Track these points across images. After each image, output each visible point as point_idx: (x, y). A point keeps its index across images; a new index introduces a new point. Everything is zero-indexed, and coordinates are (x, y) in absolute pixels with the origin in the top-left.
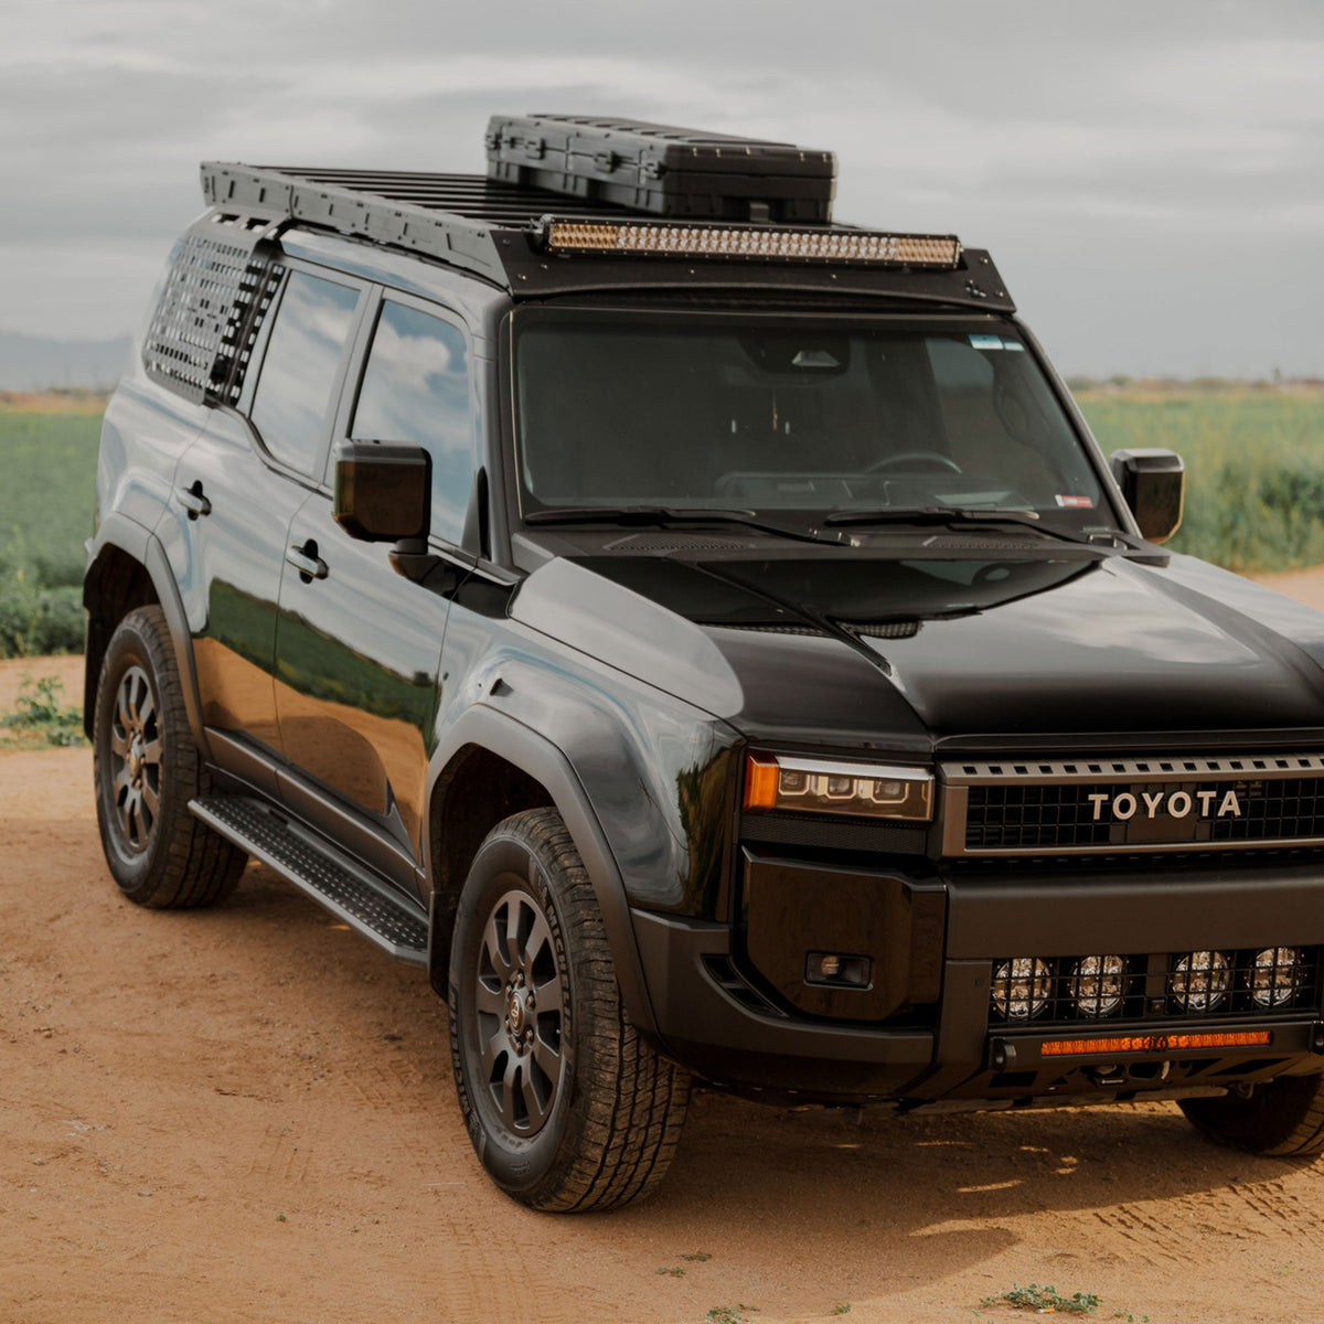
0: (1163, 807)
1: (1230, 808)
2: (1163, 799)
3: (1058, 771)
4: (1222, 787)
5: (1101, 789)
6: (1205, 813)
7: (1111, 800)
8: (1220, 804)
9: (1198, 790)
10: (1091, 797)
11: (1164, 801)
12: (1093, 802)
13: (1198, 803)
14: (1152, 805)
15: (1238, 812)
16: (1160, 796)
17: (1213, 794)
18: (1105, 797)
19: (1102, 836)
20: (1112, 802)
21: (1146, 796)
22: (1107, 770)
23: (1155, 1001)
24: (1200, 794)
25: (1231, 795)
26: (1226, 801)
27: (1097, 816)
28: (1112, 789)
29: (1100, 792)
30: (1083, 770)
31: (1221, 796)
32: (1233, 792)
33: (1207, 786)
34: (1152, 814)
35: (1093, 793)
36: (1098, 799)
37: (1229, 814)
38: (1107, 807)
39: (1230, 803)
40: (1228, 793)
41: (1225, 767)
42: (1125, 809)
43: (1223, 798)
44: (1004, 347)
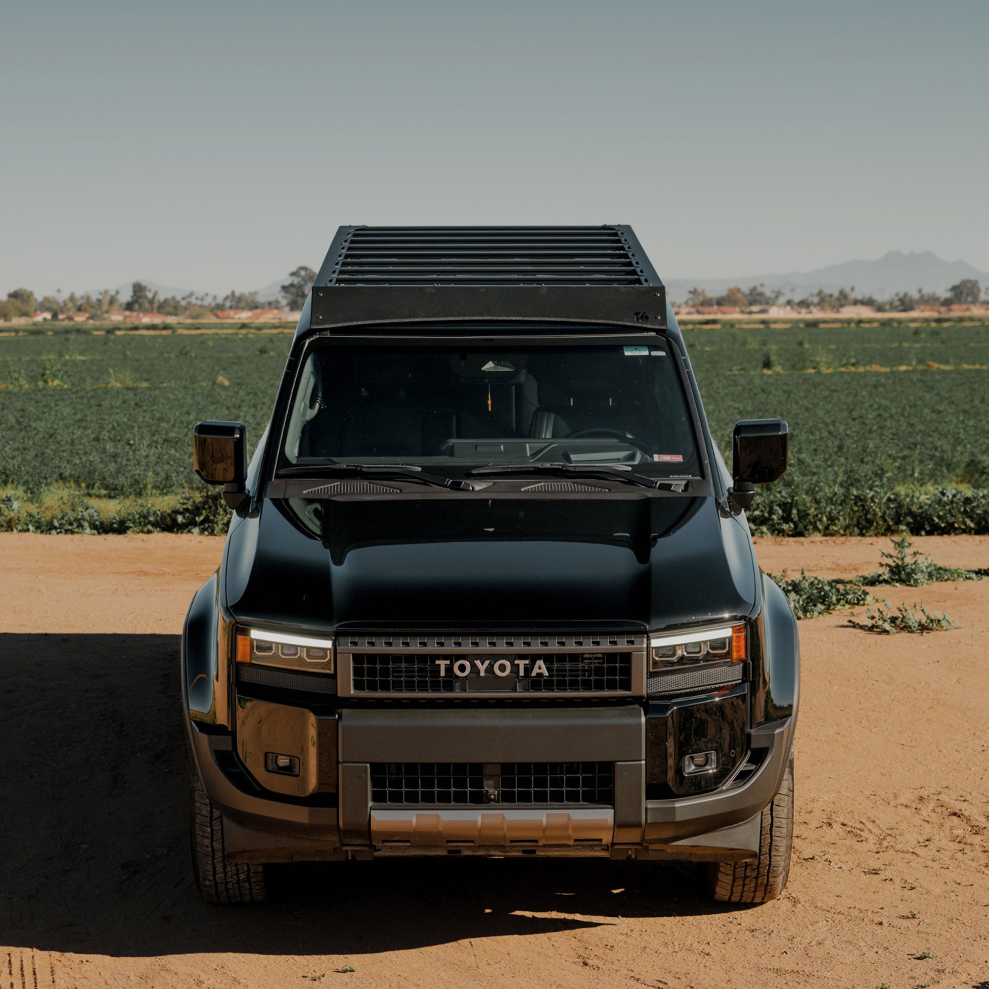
0: (489, 669)
1: (540, 671)
2: (490, 664)
3: (415, 645)
4: (533, 657)
5: (445, 657)
6: (522, 673)
7: (452, 664)
8: (532, 669)
9: (516, 659)
10: (437, 662)
11: (491, 666)
12: (439, 665)
13: (515, 668)
14: (482, 668)
15: (546, 674)
16: (487, 662)
17: (527, 662)
19: (449, 686)
20: (453, 666)
21: (478, 663)
22: (449, 645)
24: (516, 662)
25: (540, 663)
26: (537, 666)
27: (443, 673)
28: (453, 658)
29: (444, 659)
30: (433, 645)
31: (533, 663)
32: (541, 661)
33: (522, 657)
34: (482, 674)
35: (439, 659)
36: (443, 664)
37: (540, 675)
38: (449, 669)
39: (540, 668)
40: (538, 661)
41: (536, 645)
42: (462, 670)
44: (650, 353)
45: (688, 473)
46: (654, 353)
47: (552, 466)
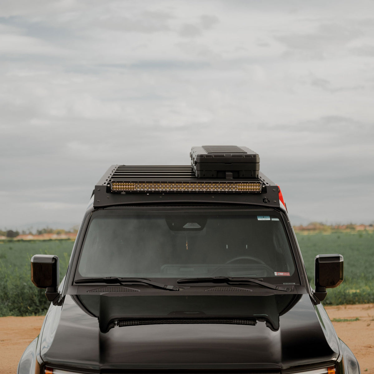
44: (271, 219)
45: (293, 282)
46: (273, 219)
47: (220, 278)
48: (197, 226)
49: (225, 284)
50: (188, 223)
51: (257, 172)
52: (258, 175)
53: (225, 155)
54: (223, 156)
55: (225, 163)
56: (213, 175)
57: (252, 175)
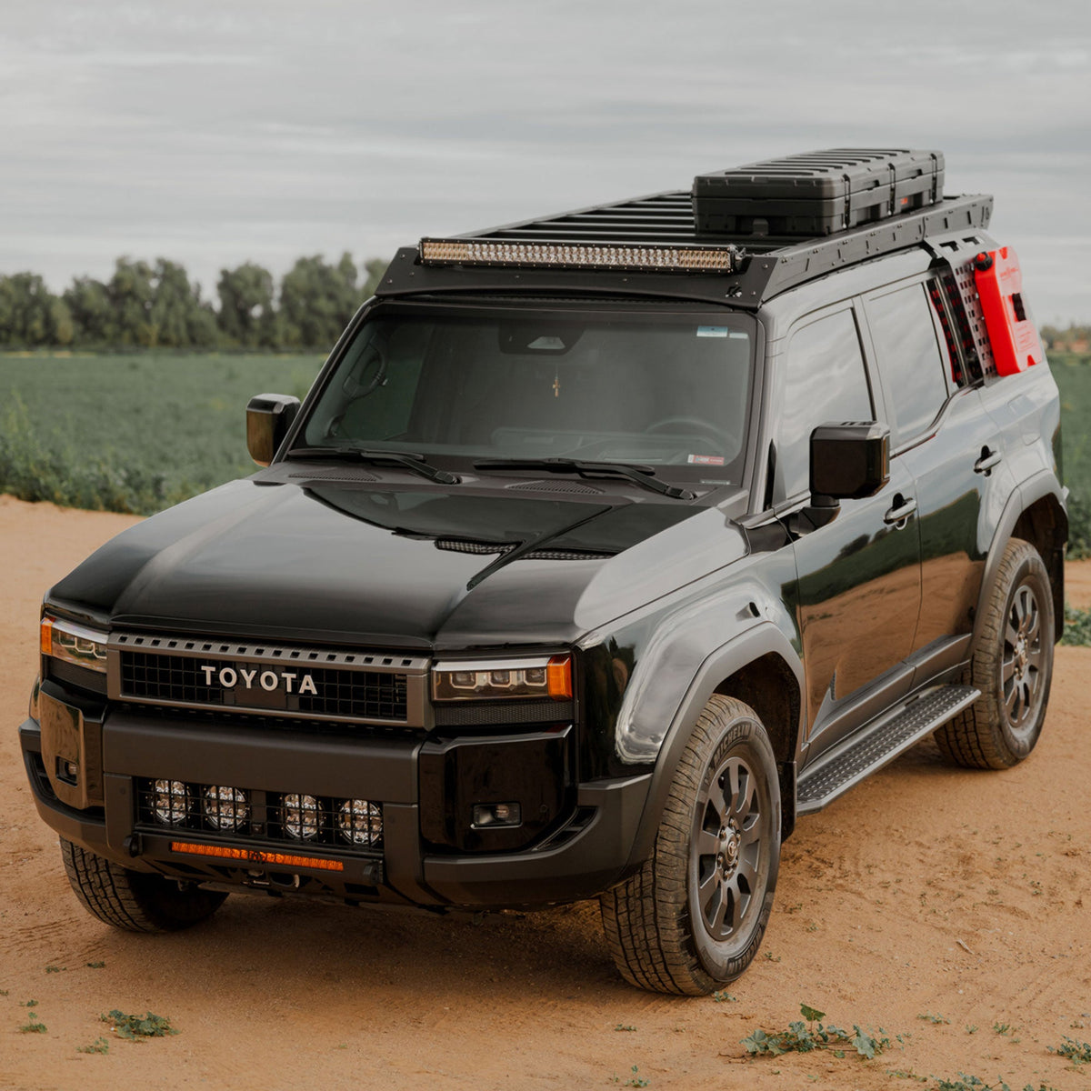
0: (256, 680)
1: (308, 688)
2: (256, 675)
3: (181, 647)
4: (301, 671)
5: (211, 663)
6: (289, 689)
8: (300, 684)
9: (282, 671)
10: (203, 668)
11: (257, 678)
12: (205, 671)
13: (282, 682)
14: (248, 679)
15: (315, 691)
16: (253, 673)
17: (295, 676)
18: (213, 669)
19: (215, 698)
20: (219, 673)
21: (244, 672)
22: (215, 650)
23: (254, 825)
24: (284, 675)
25: (308, 678)
26: (304, 682)
27: (208, 682)
28: (219, 664)
29: (210, 665)
30: (198, 648)
31: (300, 678)
32: (310, 676)
33: (289, 669)
34: (249, 686)
35: (205, 665)
36: (208, 670)
37: (308, 693)
38: (215, 677)
39: (308, 684)
40: (306, 676)
41: (304, 657)
42: (228, 679)
43: (302, 680)
44: (728, 335)
45: (727, 479)
46: (734, 335)
47: (561, 462)
48: (557, 345)
49: (576, 476)
50: (541, 338)
51: (825, 220)
52: (829, 228)
53: (753, 180)
54: (748, 181)
55: (753, 199)
56: (726, 227)
57: (813, 228)
